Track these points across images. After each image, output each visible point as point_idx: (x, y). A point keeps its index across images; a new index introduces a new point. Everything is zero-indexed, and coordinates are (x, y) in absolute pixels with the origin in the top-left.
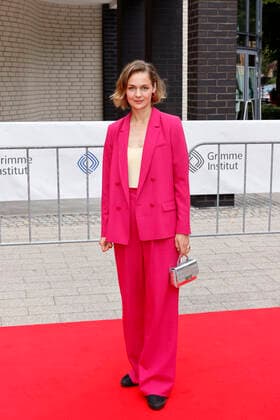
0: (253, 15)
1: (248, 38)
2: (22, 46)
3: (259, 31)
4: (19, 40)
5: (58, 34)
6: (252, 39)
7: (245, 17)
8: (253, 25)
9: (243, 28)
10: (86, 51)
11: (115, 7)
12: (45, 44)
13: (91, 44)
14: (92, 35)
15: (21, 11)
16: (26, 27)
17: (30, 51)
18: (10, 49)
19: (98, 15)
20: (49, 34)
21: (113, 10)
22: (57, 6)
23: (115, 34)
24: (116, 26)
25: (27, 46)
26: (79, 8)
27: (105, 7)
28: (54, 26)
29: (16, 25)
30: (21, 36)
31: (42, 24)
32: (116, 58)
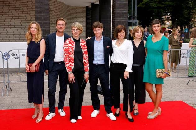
0: (134, 11)
1: (132, 17)
3: (136, 15)
5: (72, 15)
6: (134, 18)
7: (131, 11)
8: (134, 14)
9: (131, 14)
11: (90, 7)
12: (68, 18)
13: (83, 18)
14: (83, 16)
15: (61, 8)
16: (62, 13)
19: (85, 9)
20: (69, 15)
21: (90, 8)
22: (72, 7)
23: (90, 15)
24: (90, 13)
26: (79, 7)
27: (87, 7)
28: (71, 13)
29: (59, 12)
30: (60, 15)
31: (67, 12)
32: (90, 23)
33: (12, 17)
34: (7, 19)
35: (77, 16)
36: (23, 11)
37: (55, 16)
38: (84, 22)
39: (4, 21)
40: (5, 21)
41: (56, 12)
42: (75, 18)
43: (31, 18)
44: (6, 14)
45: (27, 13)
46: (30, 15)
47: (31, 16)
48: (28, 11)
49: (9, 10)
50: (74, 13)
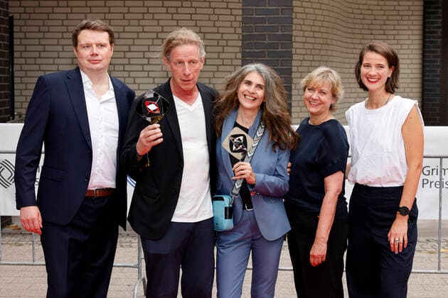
2: (325, 36)
4: (322, 30)
5: (369, 22)
10: (403, 42)
12: (353, 33)
13: (409, 32)
14: (410, 23)
16: (332, 14)
17: (334, 42)
18: (312, 40)
20: (359, 21)
23: (440, 20)
24: (440, 11)
25: (330, 36)
28: (364, 12)
29: (320, 12)
30: (325, 24)
31: (350, 10)
32: (439, 50)
33: (154, 35)
34: (137, 42)
35: (387, 22)
36: (192, 11)
37: (304, 28)
38: (412, 47)
39: (126, 48)
40: (133, 48)
41: (312, 11)
42: (382, 32)
43: (219, 36)
44: (136, 23)
45: (206, 17)
46: (217, 24)
47: (221, 30)
48: (211, 11)
49: (145, 10)
50: (374, 12)
